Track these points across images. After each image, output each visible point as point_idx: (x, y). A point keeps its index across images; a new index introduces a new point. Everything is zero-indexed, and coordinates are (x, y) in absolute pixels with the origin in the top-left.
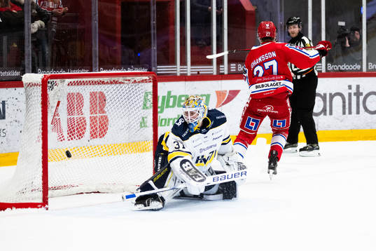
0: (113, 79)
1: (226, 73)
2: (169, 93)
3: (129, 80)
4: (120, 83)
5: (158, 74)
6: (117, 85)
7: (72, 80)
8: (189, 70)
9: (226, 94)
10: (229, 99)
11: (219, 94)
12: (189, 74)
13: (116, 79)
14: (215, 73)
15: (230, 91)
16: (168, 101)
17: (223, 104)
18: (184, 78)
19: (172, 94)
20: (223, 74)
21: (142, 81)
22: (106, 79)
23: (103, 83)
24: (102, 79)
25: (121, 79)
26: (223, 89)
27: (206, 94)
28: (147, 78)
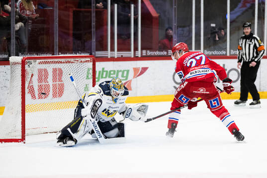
0: (67, 60)
1: (140, 56)
2: (103, 69)
3: (78, 61)
4: (72, 62)
5: (96, 57)
6: (70, 64)
7: (41, 61)
8: (116, 54)
9: (139, 70)
10: (142, 73)
11: (136, 70)
12: (116, 57)
13: (69, 60)
14: (132, 56)
15: (142, 68)
16: (103, 74)
17: (138, 76)
18: (113, 59)
19: (105, 70)
20: (138, 57)
21: (86, 61)
22: (63, 60)
23: (61, 62)
24: (60, 60)
25: (72, 60)
26: (138, 67)
27: (127, 69)
28: (89, 59)
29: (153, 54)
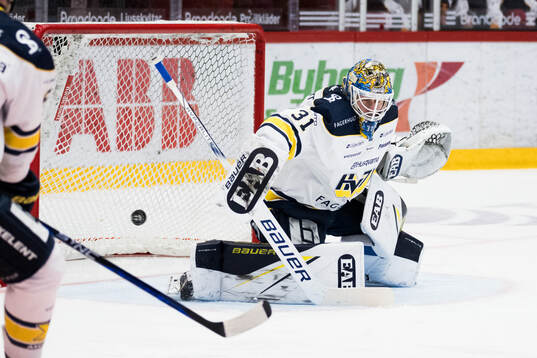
0: (179, 35)
1: (436, 27)
2: (322, 64)
3: (209, 39)
4: (193, 43)
5: (301, 28)
6: (188, 47)
7: (98, 36)
8: (363, 20)
9: (434, 70)
10: (442, 79)
11: (423, 69)
12: (363, 29)
13: (185, 35)
14: (414, 28)
15: (445, 65)
16: (320, 80)
17: (429, 89)
18: (352, 35)
19: (329, 66)
20: (431, 29)
21: (236, 41)
22: (165, 36)
24: (157, 36)
25: (194, 36)
26: (430, 59)
27: (396, 68)
29: (479, 22)
